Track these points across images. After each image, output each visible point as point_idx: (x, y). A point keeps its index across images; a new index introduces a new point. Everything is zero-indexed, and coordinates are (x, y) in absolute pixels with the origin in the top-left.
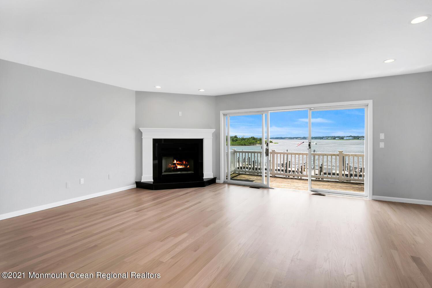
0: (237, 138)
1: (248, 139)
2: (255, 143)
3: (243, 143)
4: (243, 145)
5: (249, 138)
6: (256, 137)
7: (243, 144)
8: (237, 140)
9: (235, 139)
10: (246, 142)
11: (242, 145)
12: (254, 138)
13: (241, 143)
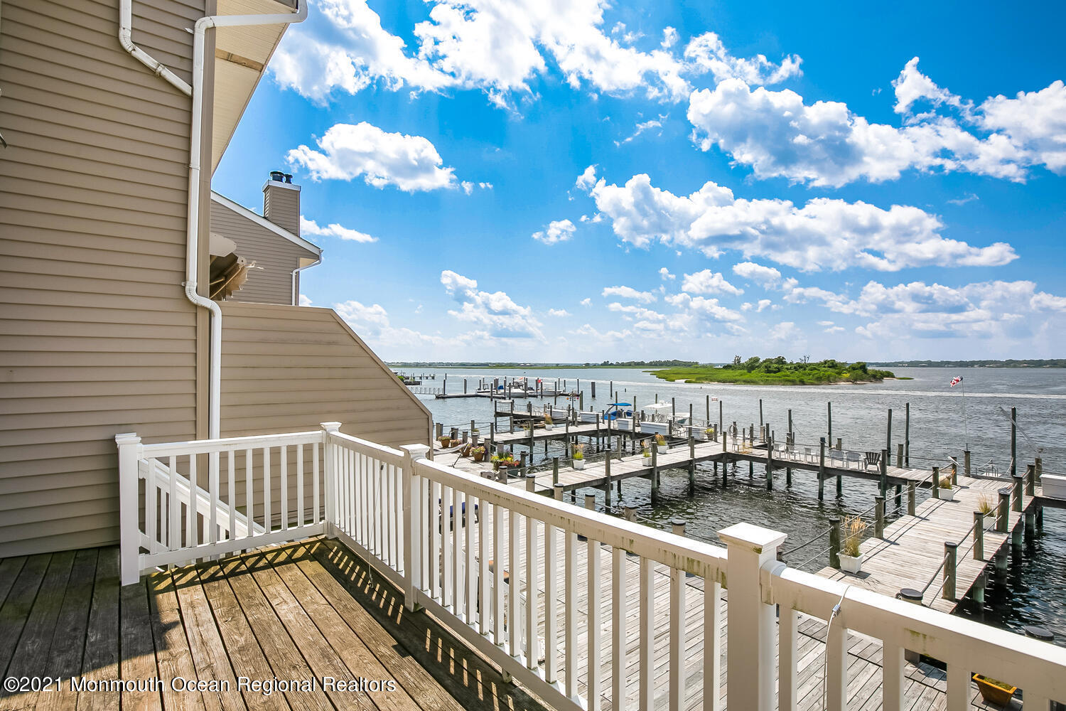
0: (784, 363)
1: (815, 367)
2: (835, 378)
3: (795, 378)
4: (798, 383)
5: (819, 364)
6: (839, 360)
7: (798, 380)
8: (779, 370)
9: (776, 365)
10: (805, 374)
11: (793, 383)
12: (833, 365)
13: (791, 378)
